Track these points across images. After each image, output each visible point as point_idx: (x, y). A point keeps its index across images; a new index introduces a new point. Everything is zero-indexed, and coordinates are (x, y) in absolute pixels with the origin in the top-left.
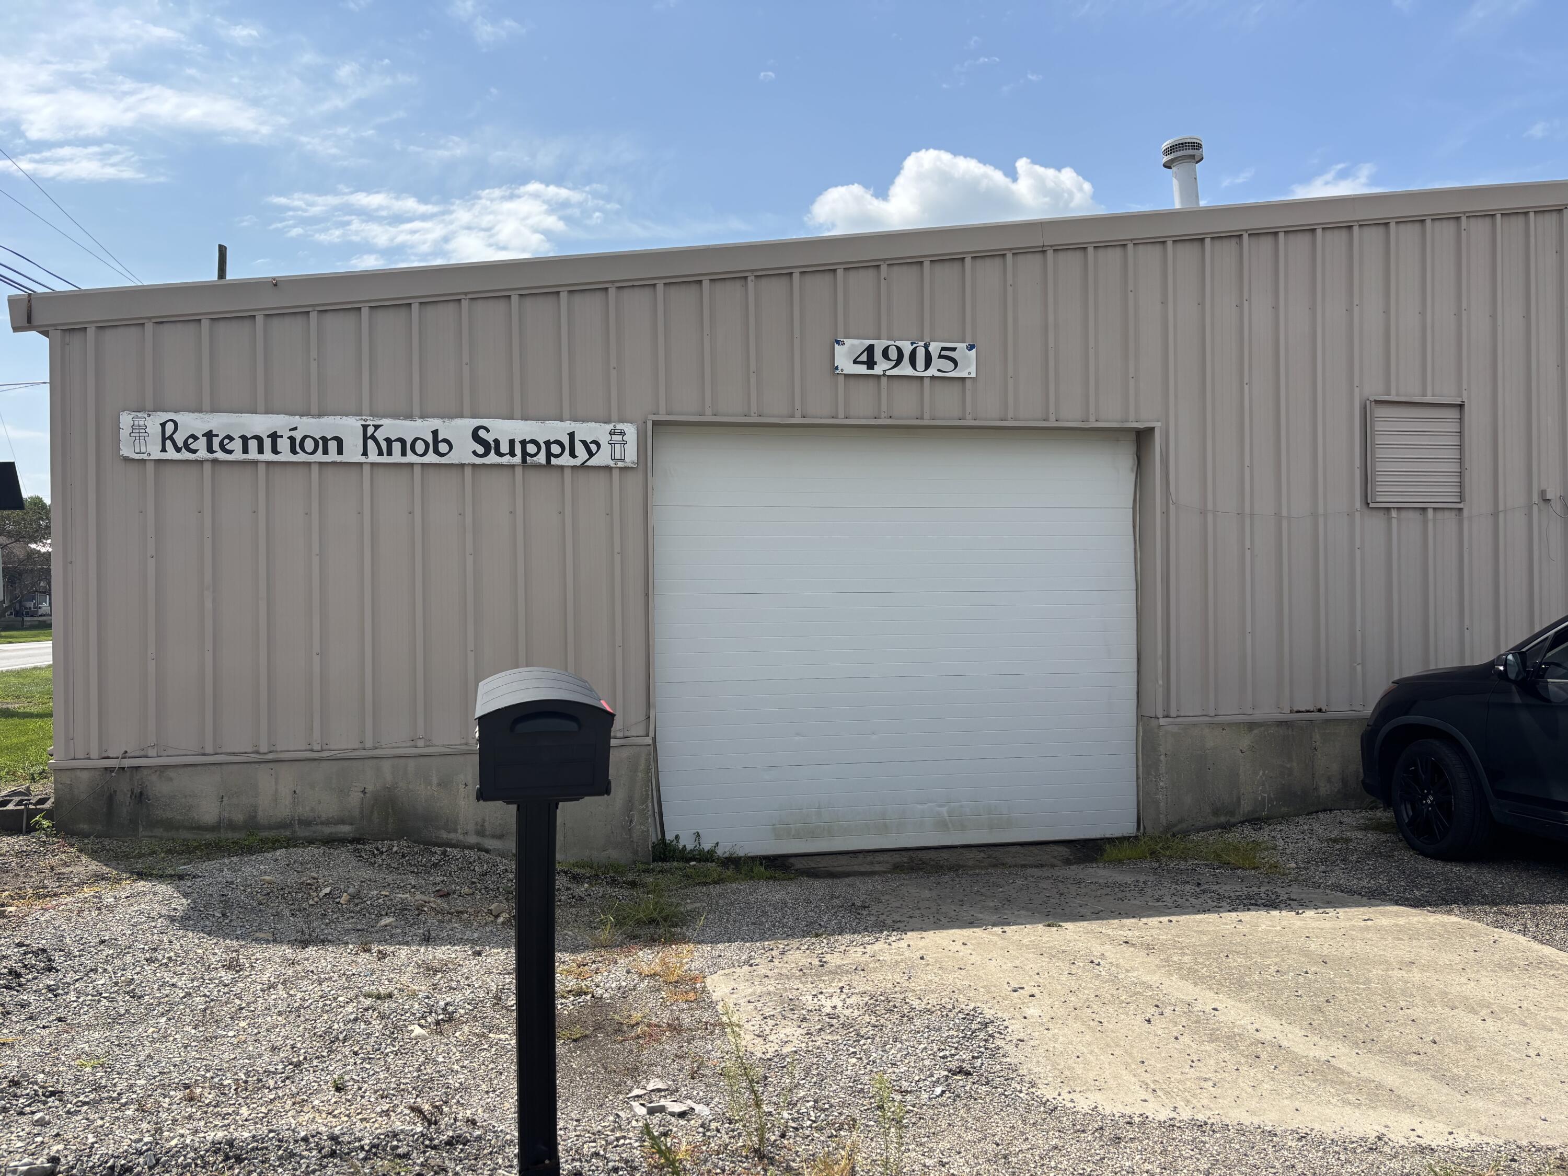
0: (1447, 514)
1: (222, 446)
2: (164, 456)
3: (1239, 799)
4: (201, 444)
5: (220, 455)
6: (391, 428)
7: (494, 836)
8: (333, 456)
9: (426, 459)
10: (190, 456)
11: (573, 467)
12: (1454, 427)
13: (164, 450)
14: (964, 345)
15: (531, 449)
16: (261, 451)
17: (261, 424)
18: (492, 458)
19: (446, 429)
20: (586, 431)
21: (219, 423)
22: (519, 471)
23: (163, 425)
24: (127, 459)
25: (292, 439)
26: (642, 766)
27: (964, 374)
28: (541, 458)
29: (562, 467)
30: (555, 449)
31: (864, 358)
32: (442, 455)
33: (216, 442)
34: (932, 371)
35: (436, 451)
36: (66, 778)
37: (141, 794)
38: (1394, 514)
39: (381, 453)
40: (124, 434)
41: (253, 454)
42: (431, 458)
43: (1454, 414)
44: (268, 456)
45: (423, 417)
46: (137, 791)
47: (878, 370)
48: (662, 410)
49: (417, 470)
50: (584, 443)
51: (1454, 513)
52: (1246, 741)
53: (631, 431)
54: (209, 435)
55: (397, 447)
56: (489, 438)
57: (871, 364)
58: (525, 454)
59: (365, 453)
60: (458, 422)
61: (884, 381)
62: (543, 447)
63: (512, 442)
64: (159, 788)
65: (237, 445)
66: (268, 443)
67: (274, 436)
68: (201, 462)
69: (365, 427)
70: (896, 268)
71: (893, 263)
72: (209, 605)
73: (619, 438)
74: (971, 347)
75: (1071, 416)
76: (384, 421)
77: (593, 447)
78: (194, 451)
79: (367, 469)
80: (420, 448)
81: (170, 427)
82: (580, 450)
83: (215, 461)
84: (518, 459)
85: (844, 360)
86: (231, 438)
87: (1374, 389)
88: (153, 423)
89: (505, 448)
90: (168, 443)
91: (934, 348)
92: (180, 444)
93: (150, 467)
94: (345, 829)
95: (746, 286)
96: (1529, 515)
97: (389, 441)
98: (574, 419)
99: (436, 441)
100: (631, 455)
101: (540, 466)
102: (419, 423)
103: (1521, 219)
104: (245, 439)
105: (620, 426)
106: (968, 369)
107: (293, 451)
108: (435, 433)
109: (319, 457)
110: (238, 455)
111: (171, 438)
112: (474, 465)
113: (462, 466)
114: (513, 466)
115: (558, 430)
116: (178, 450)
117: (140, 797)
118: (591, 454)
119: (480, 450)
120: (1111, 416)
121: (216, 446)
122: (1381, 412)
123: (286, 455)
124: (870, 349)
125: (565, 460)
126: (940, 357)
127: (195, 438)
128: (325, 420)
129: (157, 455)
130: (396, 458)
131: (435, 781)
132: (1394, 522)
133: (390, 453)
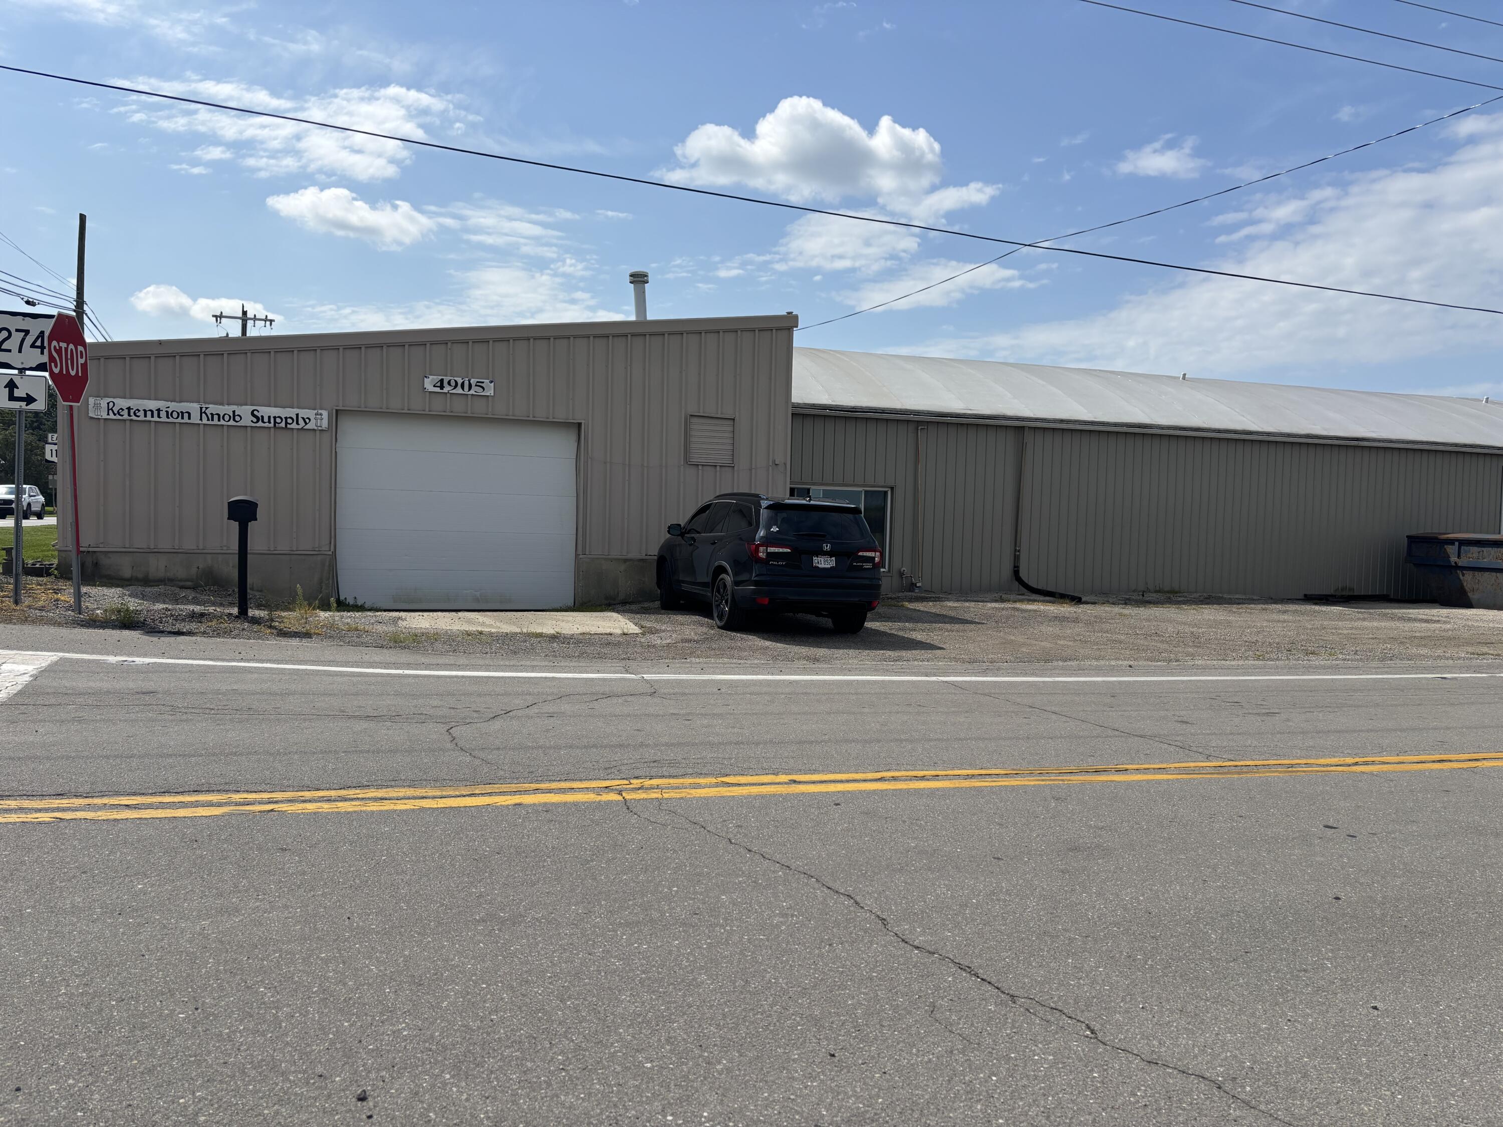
0: (727, 469)
1: (135, 414)
2: (108, 417)
3: (618, 593)
4: (125, 412)
5: (134, 418)
6: (213, 409)
7: (258, 591)
8: (186, 420)
9: (229, 423)
10: (120, 417)
11: (298, 429)
12: (731, 429)
13: (108, 414)
14: (488, 381)
15: (278, 420)
16: (152, 416)
17: (153, 405)
18: (260, 424)
19: (239, 410)
20: (303, 413)
21: (133, 403)
22: (272, 430)
23: (108, 403)
24: (92, 418)
25: (167, 412)
26: (327, 564)
27: (488, 394)
28: (283, 425)
29: (292, 429)
30: (290, 421)
31: (439, 384)
32: (237, 422)
33: (132, 412)
34: (472, 392)
35: (234, 420)
36: (63, 555)
37: (97, 563)
38: (700, 467)
39: (208, 420)
40: (90, 407)
41: (149, 418)
42: (232, 423)
43: (731, 422)
44: (156, 419)
45: (228, 404)
46: (95, 561)
47: (445, 390)
48: (341, 404)
49: (225, 428)
50: (303, 418)
51: (730, 468)
52: (622, 567)
53: (325, 414)
54: (129, 409)
55: (216, 417)
56: (259, 415)
57: (442, 387)
58: (275, 422)
59: (201, 419)
60: (244, 407)
61: (448, 395)
62: (284, 420)
63: (269, 417)
64: (104, 561)
65: (141, 413)
66: (156, 413)
67: (159, 410)
68: (125, 420)
69: (201, 408)
70: (455, 345)
71: (454, 342)
72: (127, 483)
73: (320, 417)
74: (491, 382)
75: (541, 415)
76: (210, 406)
77: (307, 421)
78: (122, 416)
79: (202, 427)
80: (227, 418)
81: (111, 405)
82: (301, 421)
83: (131, 420)
84: (272, 425)
85: (429, 385)
86: (139, 411)
87: (692, 410)
88: (104, 403)
89: (266, 420)
90: (110, 411)
91: (473, 381)
92: (116, 412)
93: (102, 421)
94: (189, 584)
95: (382, 350)
96: (768, 470)
97: (212, 415)
98: (298, 408)
99: (234, 416)
100: (325, 424)
101: (282, 428)
102: (226, 407)
103: (769, 332)
104: (145, 411)
105: (320, 411)
106: (490, 392)
107: (168, 417)
108: (234, 412)
109: (179, 420)
110: (142, 418)
111: (112, 409)
112: (252, 427)
113: (246, 427)
114: (270, 428)
115: (291, 412)
116: (115, 414)
117: (96, 565)
118: (306, 423)
119: (255, 420)
120: (561, 416)
121: (132, 414)
122: (694, 420)
123: (164, 419)
124: (442, 381)
125: (294, 426)
126: (476, 385)
127: (123, 410)
128: (182, 404)
129: (105, 416)
130: (216, 422)
131: (231, 565)
132: (700, 471)
133: (212, 420)
